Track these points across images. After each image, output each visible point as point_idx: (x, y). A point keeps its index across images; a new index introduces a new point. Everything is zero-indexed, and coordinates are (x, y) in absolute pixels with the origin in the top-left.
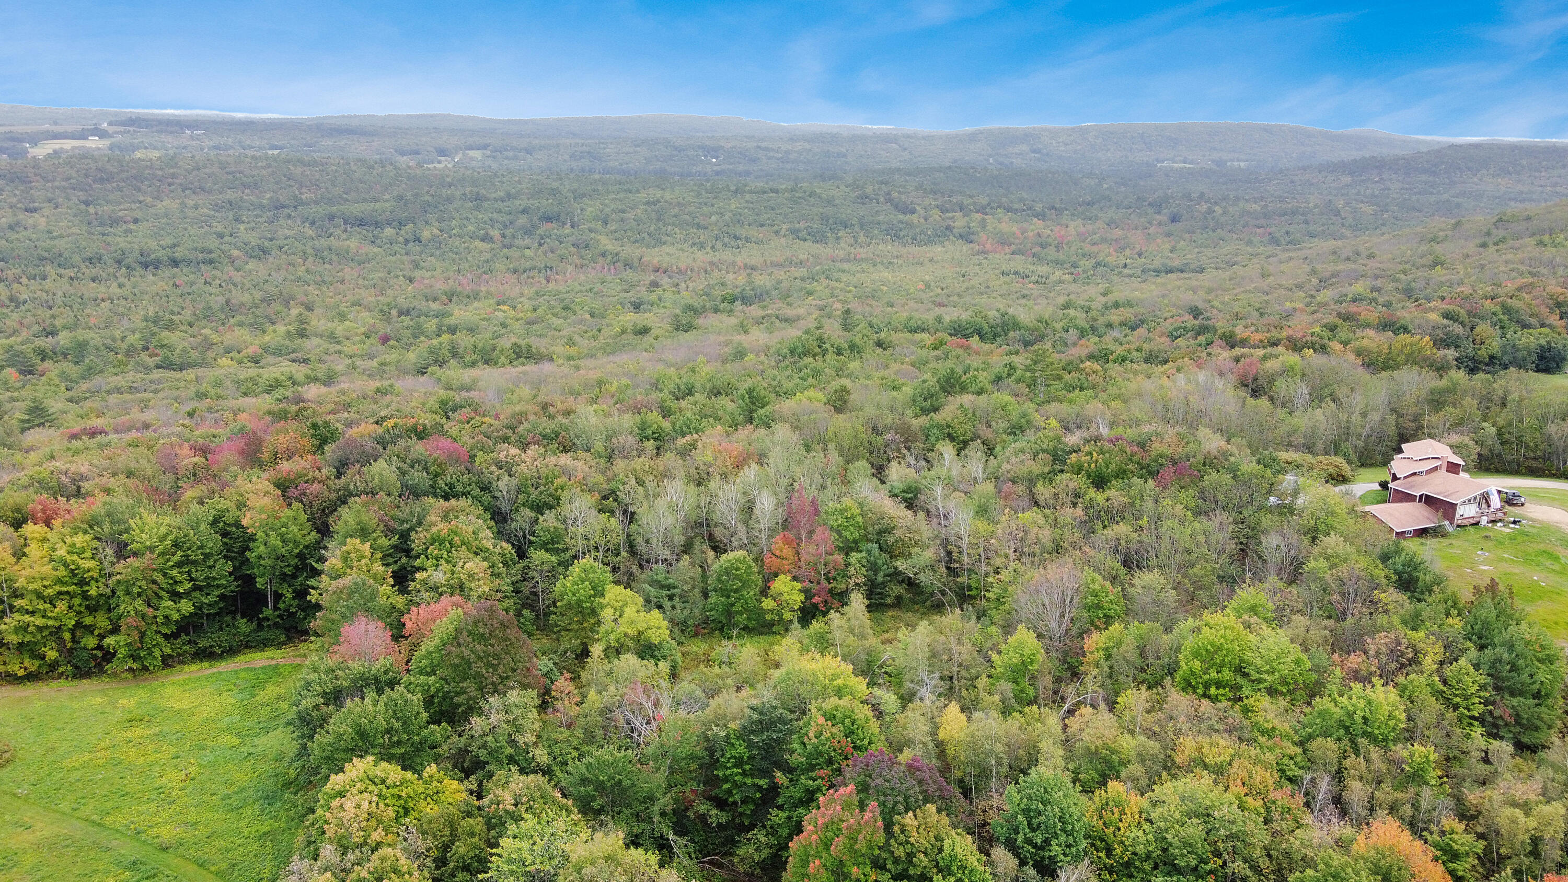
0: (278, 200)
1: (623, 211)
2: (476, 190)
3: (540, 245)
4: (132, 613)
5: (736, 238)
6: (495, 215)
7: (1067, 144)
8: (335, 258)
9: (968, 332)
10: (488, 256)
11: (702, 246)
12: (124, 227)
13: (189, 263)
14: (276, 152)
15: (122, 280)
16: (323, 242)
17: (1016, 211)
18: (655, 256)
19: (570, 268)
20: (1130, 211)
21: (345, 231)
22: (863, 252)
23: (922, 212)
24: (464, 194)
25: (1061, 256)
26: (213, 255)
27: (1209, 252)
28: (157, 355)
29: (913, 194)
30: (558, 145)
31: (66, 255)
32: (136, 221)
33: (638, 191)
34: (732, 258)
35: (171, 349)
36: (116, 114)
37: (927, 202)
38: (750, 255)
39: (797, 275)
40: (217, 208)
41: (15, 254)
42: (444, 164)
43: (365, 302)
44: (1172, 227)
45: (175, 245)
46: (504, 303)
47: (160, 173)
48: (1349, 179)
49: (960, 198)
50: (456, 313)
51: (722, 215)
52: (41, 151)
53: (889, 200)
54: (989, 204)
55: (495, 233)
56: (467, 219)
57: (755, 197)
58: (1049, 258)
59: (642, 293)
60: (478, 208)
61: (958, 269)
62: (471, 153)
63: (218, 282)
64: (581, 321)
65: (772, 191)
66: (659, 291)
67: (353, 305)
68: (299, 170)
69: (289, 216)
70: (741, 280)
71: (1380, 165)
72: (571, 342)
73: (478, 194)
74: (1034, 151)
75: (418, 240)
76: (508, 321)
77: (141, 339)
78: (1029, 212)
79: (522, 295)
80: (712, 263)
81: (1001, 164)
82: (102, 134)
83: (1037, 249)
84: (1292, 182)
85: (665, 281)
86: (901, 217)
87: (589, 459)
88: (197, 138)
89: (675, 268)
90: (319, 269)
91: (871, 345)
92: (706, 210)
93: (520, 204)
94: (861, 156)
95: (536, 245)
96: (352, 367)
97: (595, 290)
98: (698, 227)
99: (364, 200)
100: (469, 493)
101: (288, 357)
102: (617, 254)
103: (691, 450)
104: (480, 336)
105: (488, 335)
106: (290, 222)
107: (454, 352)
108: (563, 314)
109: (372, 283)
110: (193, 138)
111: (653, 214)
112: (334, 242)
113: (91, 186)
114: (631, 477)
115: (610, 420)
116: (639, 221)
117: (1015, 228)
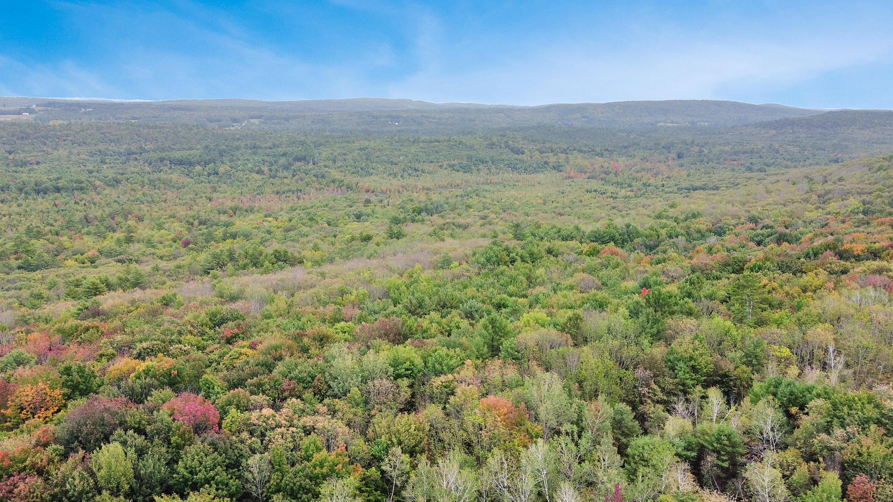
0: (131, 149)
1: (345, 154)
2: (254, 142)
3: (294, 176)
5: (416, 170)
6: (265, 158)
7: (602, 113)
8: (162, 186)
10: (261, 183)
11: (395, 175)
12: (30, 168)
13: (67, 189)
14: (134, 121)
15: (20, 202)
16: (156, 176)
17: (585, 152)
18: (366, 182)
19: (313, 190)
20: (652, 151)
21: (171, 168)
22: (496, 178)
23: (529, 153)
24: (246, 145)
25: (619, 179)
26: (83, 185)
27: (716, 176)
28: (22, 258)
29: (522, 142)
30: (304, 116)
32: (38, 163)
33: (354, 142)
34: (415, 183)
35: (33, 253)
36: (43, 100)
37: (531, 147)
38: (425, 181)
39: (457, 194)
40: (92, 154)
42: (237, 127)
43: (178, 215)
44: (680, 161)
45: (58, 178)
46: (270, 216)
47: (59, 133)
48: (774, 132)
49: (550, 145)
50: (238, 223)
51: (406, 156)
53: (507, 146)
54: (568, 148)
55: (265, 169)
56: (248, 160)
57: (425, 145)
58: (613, 181)
59: (360, 208)
60: (255, 153)
61: (558, 189)
62: (252, 121)
63: (84, 202)
64: (322, 229)
65: (436, 141)
66: (372, 206)
67: (170, 217)
68: (145, 132)
69: (136, 159)
70: (423, 197)
71: (792, 123)
72: (316, 248)
73: (255, 144)
74: (584, 117)
75: (216, 173)
76: (272, 229)
77: (13, 246)
78: (592, 152)
79: (282, 209)
80: (403, 186)
81: (567, 125)
82: (31, 111)
83: (603, 176)
84: (741, 134)
85: (373, 198)
86: (516, 156)
87: (346, 409)
88: (89, 113)
89: (379, 189)
90: (151, 193)
91: (544, 253)
92: (396, 153)
93: (281, 150)
94: (484, 121)
95: (291, 176)
96: (156, 269)
97: (329, 205)
98: (392, 163)
99: (184, 149)
100: (213, 478)
101: (116, 258)
102: (342, 181)
103: (448, 394)
104: (252, 241)
105: (258, 240)
106: (136, 163)
107: (232, 257)
108: (309, 223)
109: (184, 201)
110: (85, 113)
111: (364, 156)
112: (162, 175)
113: (15, 142)
114: (395, 440)
115: (365, 358)
116: (355, 161)
117: (586, 163)
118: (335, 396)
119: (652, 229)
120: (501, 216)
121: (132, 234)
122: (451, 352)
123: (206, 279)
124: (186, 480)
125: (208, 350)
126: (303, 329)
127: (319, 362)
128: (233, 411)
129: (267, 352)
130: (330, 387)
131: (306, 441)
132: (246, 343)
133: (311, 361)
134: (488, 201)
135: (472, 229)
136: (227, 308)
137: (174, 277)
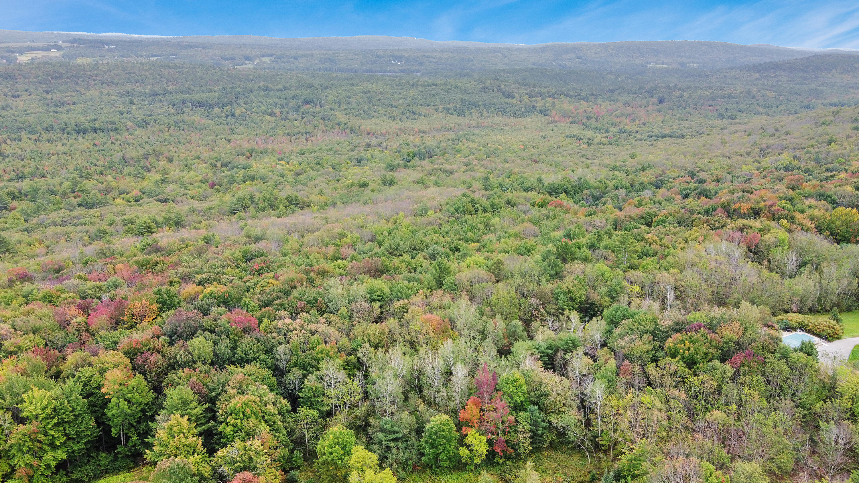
0: (155, 90)
1: (349, 98)
2: (266, 84)
3: (303, 118)
4: (23, 466)
5: (414, 113)
6: (277, 100)
7: (596, 54)
8: (186, 127)
9: (559, 190)
10: (273, 125)
11: (395, 119)
12: (67, 108)
13: (103, 130)
14: (155, 58)
15: (64, 141)
16: (179, 117)
17: (571, 96)
18: (368, 125)
19: (320, 132)
20: (636, 95)
21: (192, 110)
22: (486, 122)
23: (518, 97)
24: (259, 87)
25: (599, 125)
26: (116, 126)
27: (686, 124)
28: (79, 197)
29: (513, 86)
30: (312, 55)
31: (33, 126)
32: (74, 104)
33: (357, 85)
34: (412, 126)
35: (87, 192)
36: (67, 35)
37: (521, 91)
38: (421, 124)
39: (449, 137)
40: (120, 95)
41: (4, 125)
42: (248, 66)
43: (202, 156)
44: (660, 106)
45: (95, 120)
46: (282, 160)
47: (89, 73)
48: (757, 75)
49: (539, 88)
50: (255, 165)
51: (405, 99)
52: (24, 59)
53: (499, 90)
54: (556, 92)
55: (277, 111)
56: (262, 102)
57: (424, 88)
58: (593, 126)
59: (361, 152)
60: (267, 96)
61: (541, 133)
62: (264, 59)
63: (119, 142)
64: (327, 173)
65: (433, 84)
66: (371, 150)
67: (196, 158)
68: (166, 72)
69: (161, 100)
70: (418, 141)
71: (775, 67)
72: (321, 193)
73: (267, 86)
74: (578, 58)
75: (233, 115)
76: (285, 172)
77: (70, 185)
78: (579, 97)
79: (292, 152)
80: (401, 129)
81: (560, 65)
82: (59, 48)
83: (585, 121)
84: (725, 77)
85: (374, 141)
86: (506, 100)
87: (337, 320)
88: (111, 50)
89: (379, 132)
90: (177, 134)
91: (503, 205)
92: (396, 96)
93: (291, 93)
94: (481, 61)
95: (300, 118)
96: (192, 210)
97: (334, 149)
98: (392, 106)
99: (203, 91)
100: (258, 358)
101: (156, 198)
102: (346, 124)
103: (404, 312)
104: (268, 184)
105: (273, 183)
106: (161, 104)
107: (252, 200)
108: (317, 168)
109: (207, 143)
110: (109, 50)
111: (367, 100)
112: (185, 117)
113: (50, 81)
114: (366, 339)
115: (351, 288)
116: (358, 104)
117: (571, 107)
118: (331, 312)
119: (600, 182)
120: (483, 163)
121: (167, 176)
122: (411, 285)
123: (234, 219)
124: (243, 358)
125: (244, 279)
126: (311, 266)
127: (320, 291)
128: (265, 320)
129: (286, 283)
130: (327, 306)
131: (312, 339)
132: (271, 275)
133: (315, 290)
134: (475, 146)
135: (455, 176)
136: (254, 247)
137: (207, 217)
